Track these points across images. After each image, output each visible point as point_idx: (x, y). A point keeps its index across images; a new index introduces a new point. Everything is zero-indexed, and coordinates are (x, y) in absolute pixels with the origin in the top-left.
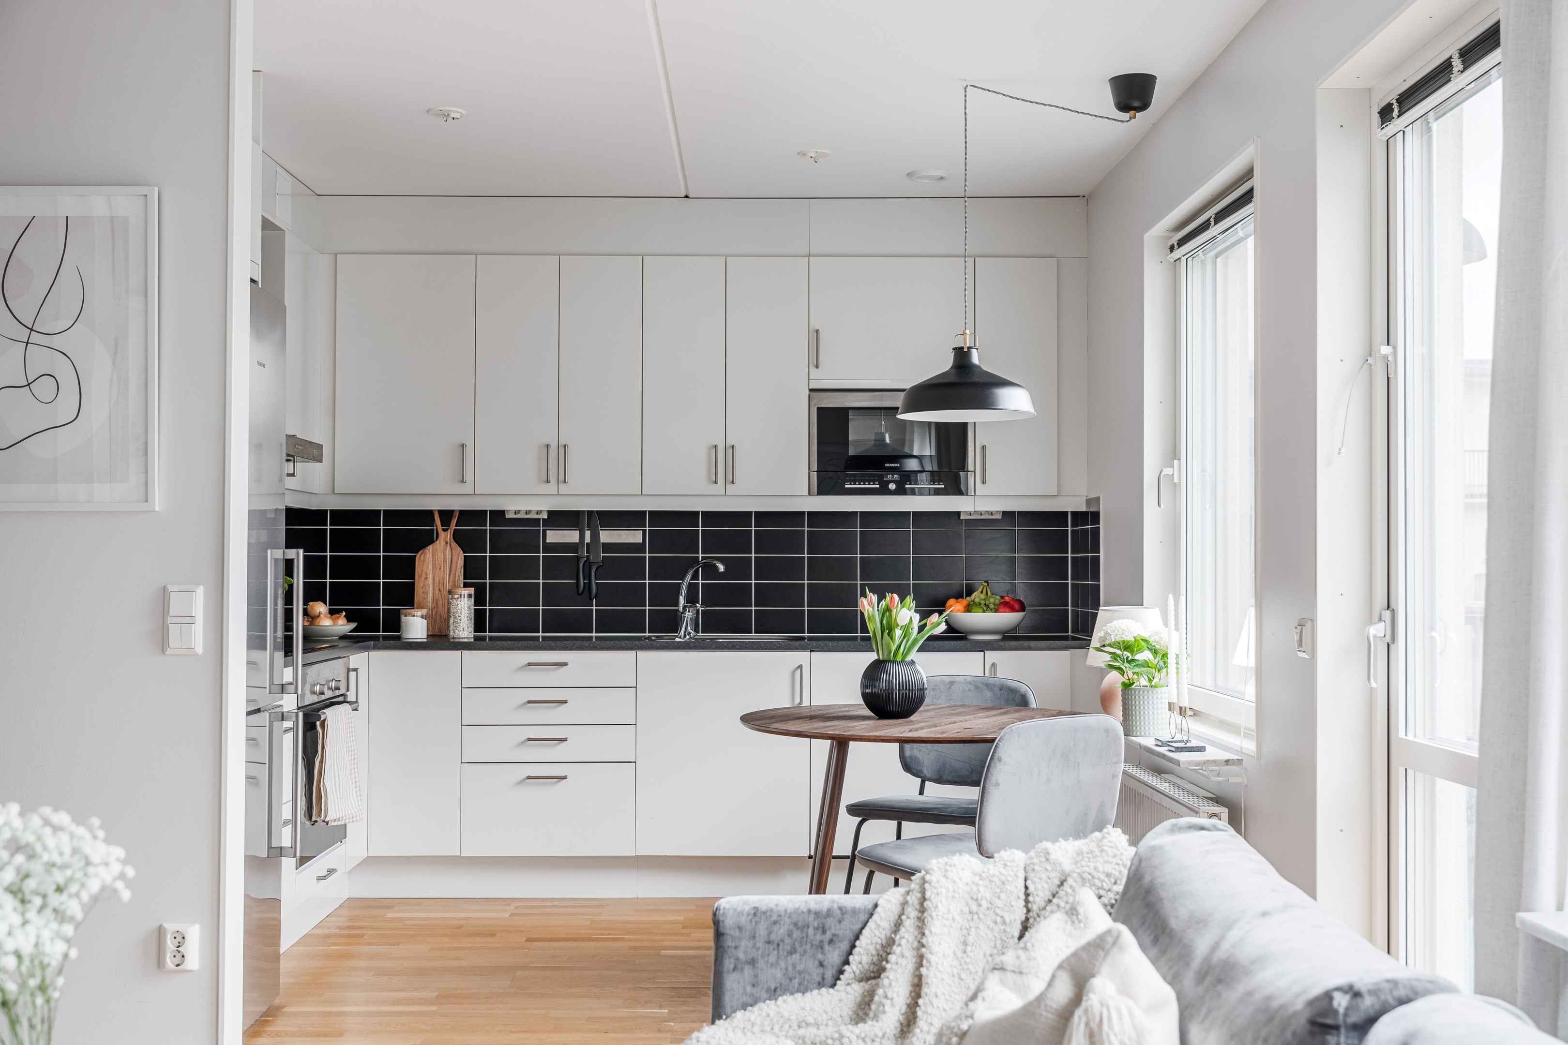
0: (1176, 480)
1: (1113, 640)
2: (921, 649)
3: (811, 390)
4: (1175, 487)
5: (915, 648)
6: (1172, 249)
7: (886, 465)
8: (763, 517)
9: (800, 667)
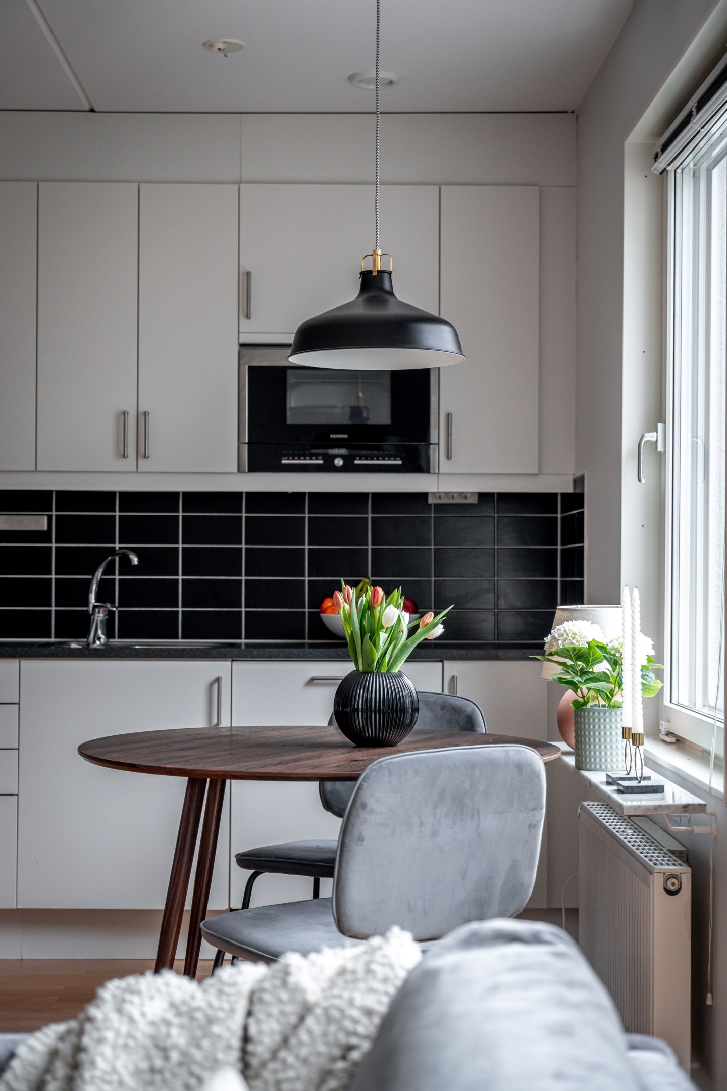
0: (660, 448)
1: (561, 647)
2: (412, 658)
3: (242, 345)
4: (660, 457)
5: (404, 656)
6: (656, 157)
7: (332, 436)
8: (194, 500)
9: (218, 680)
